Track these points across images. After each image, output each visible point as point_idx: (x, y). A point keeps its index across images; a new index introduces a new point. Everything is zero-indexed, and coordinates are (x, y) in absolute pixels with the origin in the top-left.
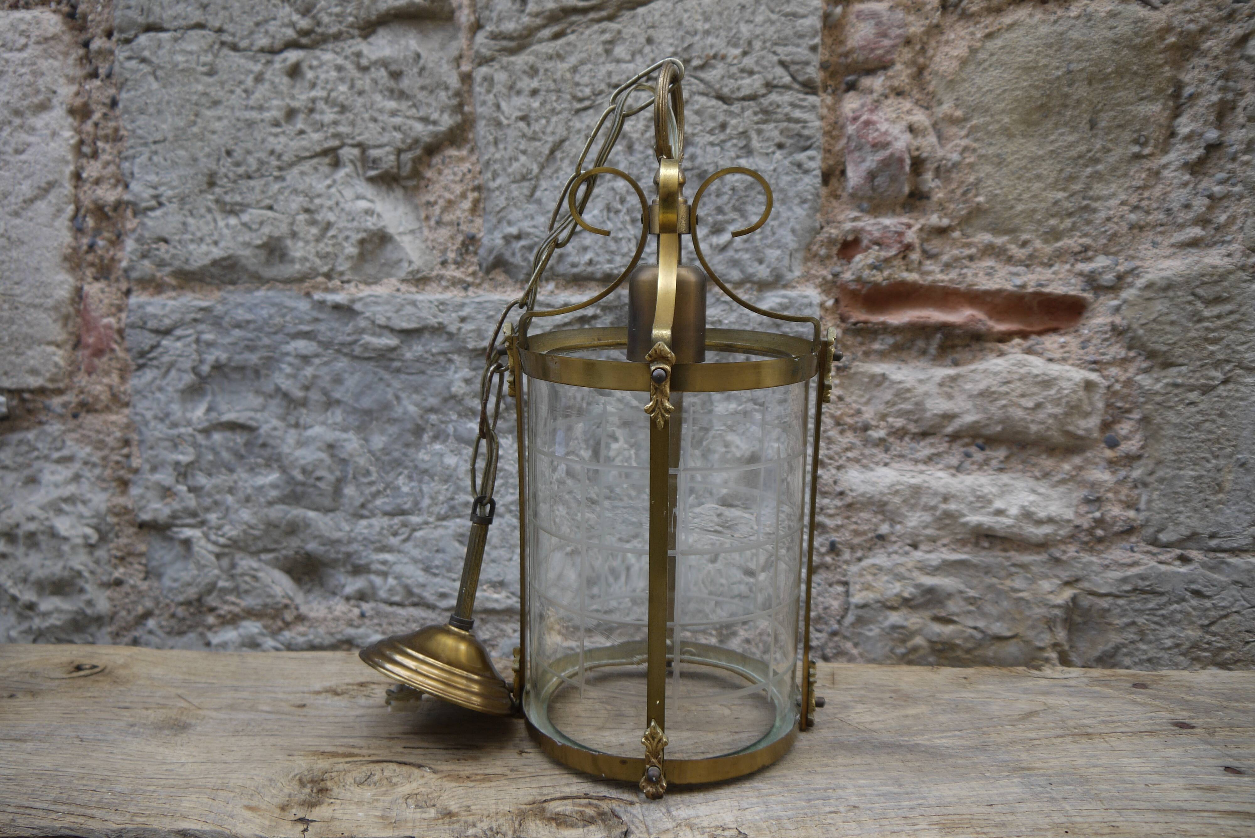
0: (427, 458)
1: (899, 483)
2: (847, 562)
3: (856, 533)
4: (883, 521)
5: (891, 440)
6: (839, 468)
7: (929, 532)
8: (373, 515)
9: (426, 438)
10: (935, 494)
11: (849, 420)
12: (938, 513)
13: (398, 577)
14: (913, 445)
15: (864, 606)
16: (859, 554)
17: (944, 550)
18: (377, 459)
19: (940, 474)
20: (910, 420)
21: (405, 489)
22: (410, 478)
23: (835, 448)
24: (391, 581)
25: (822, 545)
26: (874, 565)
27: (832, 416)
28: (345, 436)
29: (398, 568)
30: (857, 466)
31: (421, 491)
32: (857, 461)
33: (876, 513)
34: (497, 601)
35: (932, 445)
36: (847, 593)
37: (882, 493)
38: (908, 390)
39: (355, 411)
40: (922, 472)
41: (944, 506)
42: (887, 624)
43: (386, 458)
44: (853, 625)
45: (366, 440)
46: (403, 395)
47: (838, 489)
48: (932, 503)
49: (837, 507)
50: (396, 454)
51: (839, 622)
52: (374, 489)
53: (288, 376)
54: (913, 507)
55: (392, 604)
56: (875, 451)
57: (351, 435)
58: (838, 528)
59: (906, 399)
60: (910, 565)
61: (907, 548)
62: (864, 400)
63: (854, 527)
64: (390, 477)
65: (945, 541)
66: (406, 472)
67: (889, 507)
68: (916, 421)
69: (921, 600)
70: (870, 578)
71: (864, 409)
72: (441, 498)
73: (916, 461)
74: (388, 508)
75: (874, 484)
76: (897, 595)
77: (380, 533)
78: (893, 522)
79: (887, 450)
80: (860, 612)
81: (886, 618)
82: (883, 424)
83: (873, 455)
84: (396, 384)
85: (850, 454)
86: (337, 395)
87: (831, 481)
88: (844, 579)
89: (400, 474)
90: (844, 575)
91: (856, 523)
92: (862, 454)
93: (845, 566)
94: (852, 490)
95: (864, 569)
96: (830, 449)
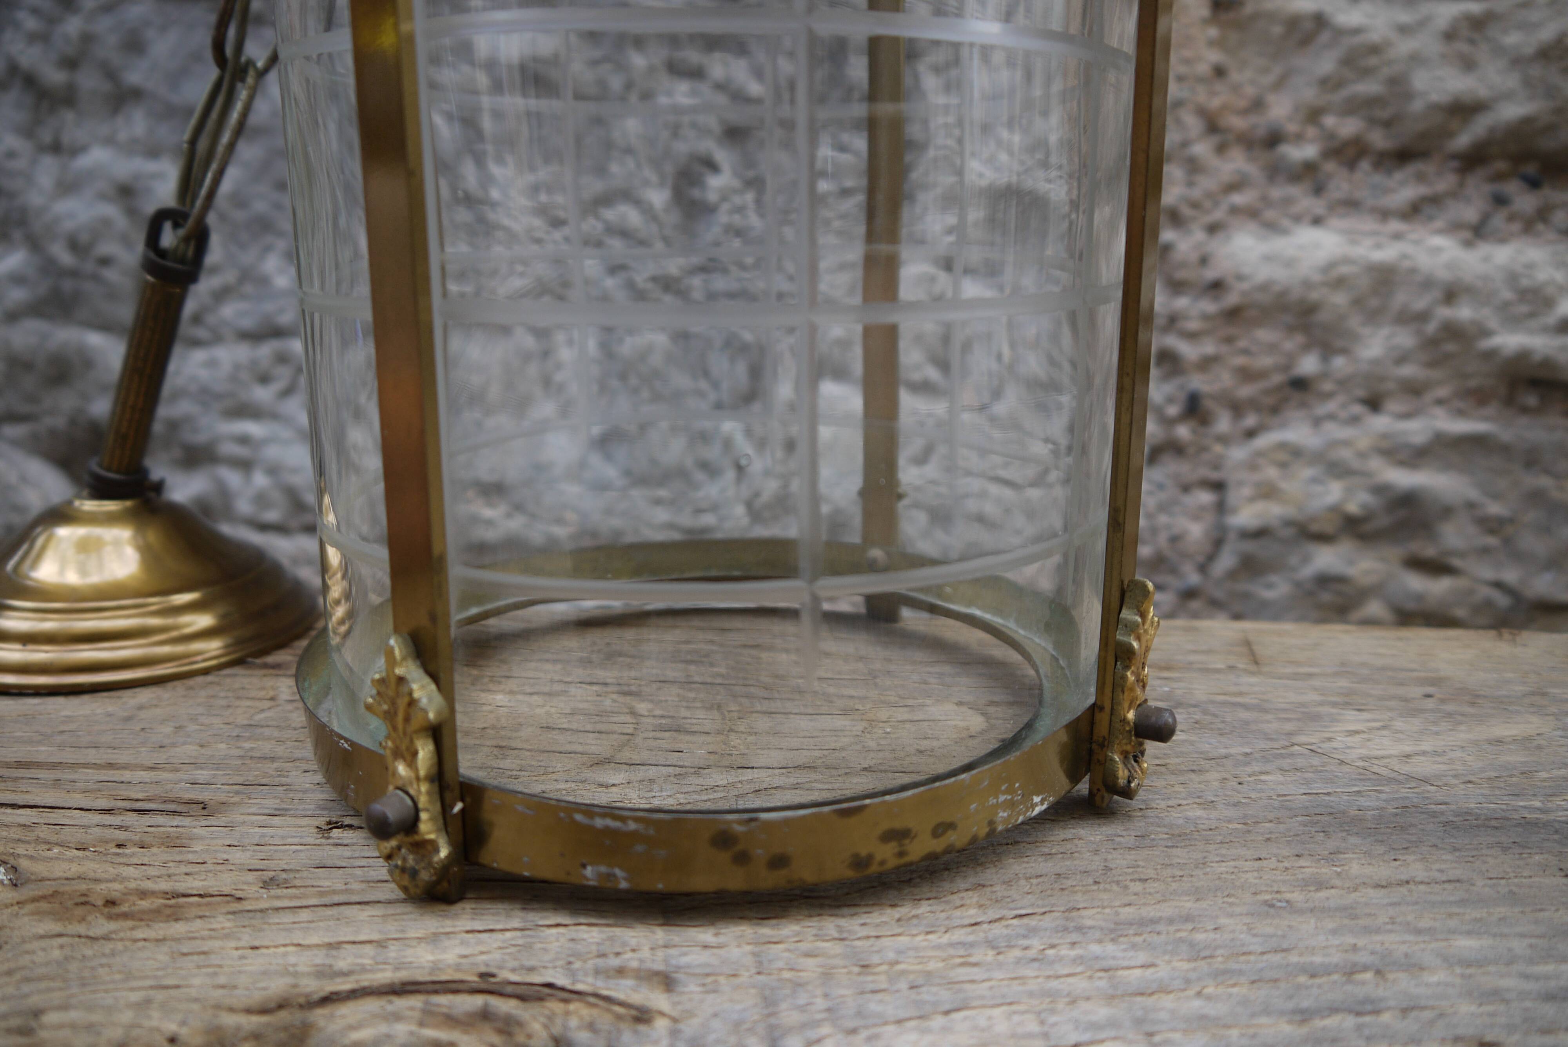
1: (1347, 260)
2: (1224, 440)
3: (1246, 375)
4: (1307, 348)
5: (1330, 167)
6: (1213, 229)
7: (1408, 371)
8: (217, 339)
10: (1428, 284)
11: (1238, 123)
12: (1431, 328)
13: (273, 470)
14: (1378, 178)
15: (1260, 533)
16: (1251, 420)
17: (1439, 412)
19: (1438, 241)
20: (1372, 122)
23: (1206, 183)
24: (260, 480)
25: (1170, 400)
26: (1283, 446)
27: (1202, 112)
28: (150, 166)
29: (272, 452)
30: (1252, 226)
32: (1252, 213)
33: (1291, 329)
35: (1421, 178)
36: (1221, 508)
37: (1307, 284)
38: (1374, 49)
39: (170, 111)
40: (1397, 236)
41: (1444, 313)
42: (1308, 571)
44: (1232, 575)
47: (1210, 274)
48: (1420, 304)
49: (1205, 317)
50: (260, 207)
51: (1203, 569)
53: (33, 38)
54: (1373, 317)
55: (264, 527)
56: (1294, 190)
58: (1206, 364)
59: (1366, 73)
60: (1364, 443)
61: (1357, 409)
62: (1269, 79)
63: (1240, 361)
64: (249, 256)
65: (1442, 392)
66: (279, 245)
67: (1323, 316)
68: (1387, 124)
69: (1383, 521)
70: (1271, 473)
71: (1270, 97)
73: (1385, 215)
74: (247, 323)
75: (1289, 263)
76: (1335, 509)
77: (234, 378)
78: (1328, 351)
79: (1318, 190)
80: (1250, 547)
81: (1306, 559)
82: (1311, 132)
83: (1288, 201)
85: (1238, 199)
86: (134, 77)
87: (1194, 257)
88: (1214, 475)
89: (268, 249)
90: (1217, 466)
91: (1246, 352)
92: (1264, 198)
93: (1218, 448)
94: (1240, 277)
95: (1260, 454)
96: (1190, 184)
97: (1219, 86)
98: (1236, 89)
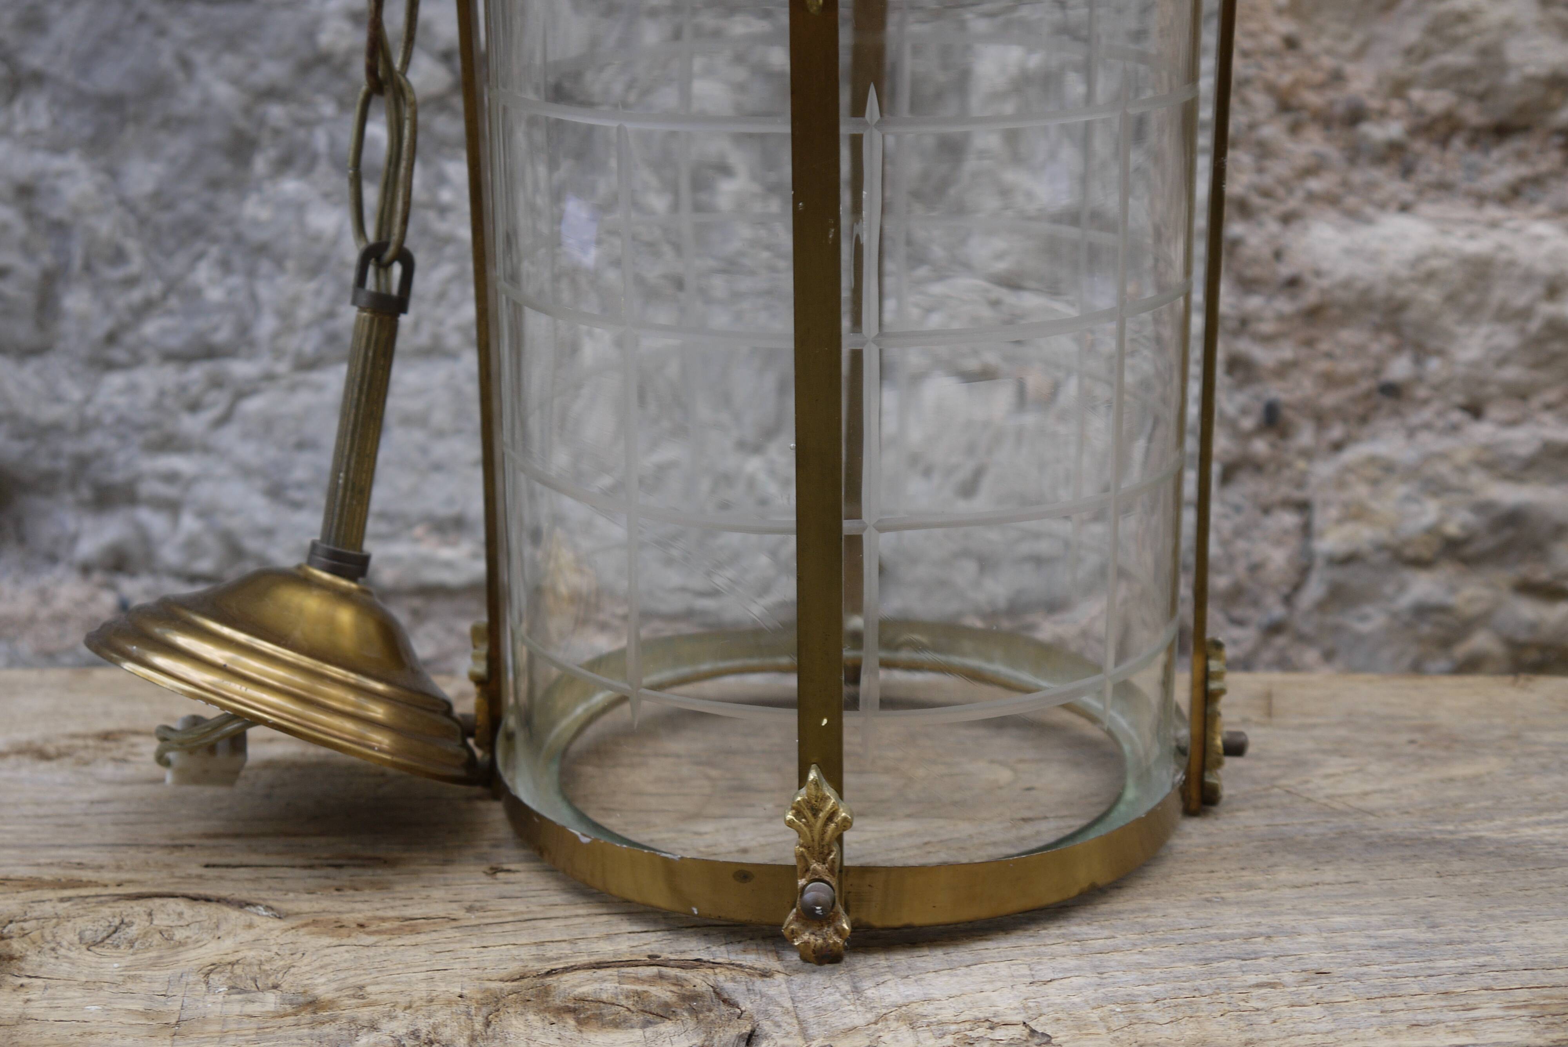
0: (264, 214)
1: (1436, 253)
2: (1307, 454)
3: (1330, 381)
4: (1397, 349)
5: (1419, 145)
6: (1287, 219)
7: (1512, 373)
8: (137, 360)
9: (260, 164)
10: (1528, 277)
11: (1313, 99)
12: (1534, 326)
13: (205, 513)
14: (1474, 157)
15: (1350, 559)
16: (1336, 432)
17: (1548, 418)
18: (143, 222)
19: (1541, 228)
20: (1464, 95)
21: (215, 295)
22: (225, 266)
23: (1278, 169)
24: (189, 523)
25: (1244, 411)
26: (1372, 460)
27: (1271, 89)
28: (58, 163)
29: (204, 492)
30: (1332, 214)
31: (253, 297)
32: (1332, 200)
33: (1378, 329)
34: (448, 565)
35: (1521, 156)
36: (1307, 531)
37: (1394, 280)
38: (1462, 17)
39: (81, 99)
40: (1494, 225)
41: (1547, 309)
42: (1405, 601)
43: (165, 218)
44: (1321, 606)
45: (113, 173)
46: (200, 57)
47: (1285, 270)
48: (1521, 300)
49: (1281, 318)
50: (189, 208)
51: (1288, 600)
52: (136, 295)
54: (1471, 314)
56: (1377, 174)
57: (73, 161)
58: (1283, 370)
59: (1455, 42)
60: (1463, 456)
61: (1457, 416)
62: (1348, 47)
63: (1322, 365)
64: (177, 265)
65: (1552, 395)
66: (215, 251)
67: (1413, 315)
68: (1481, 98)
69: (1488, 543)
70: (1361, 491)
71: (1350, 68)
72: (304, 314)
73: (1481, 199)
74: (174, 343)
75: (1374, 257)
76: (1432, 531)
77: (158, 406)
78: (1421, 353)
79: (1407, 172)
80: (1339, 574)
81: (1402, 588)
82: (1397, 106)
83: (1371, 185)
84: (181, 29)
85: (1315, 184)
86: (34, 60)
87: (1266, 252)
88: (1298, 495)
89: (200, 256)
90: (1300, 484)
91: (1329, 355)
92: (1345, 183)
93: (1301, 464)
94: (1318, 274)
95: (1348, 469)
96: (1260, 170)
97: (1291, 60)
98: (1310, 60)
